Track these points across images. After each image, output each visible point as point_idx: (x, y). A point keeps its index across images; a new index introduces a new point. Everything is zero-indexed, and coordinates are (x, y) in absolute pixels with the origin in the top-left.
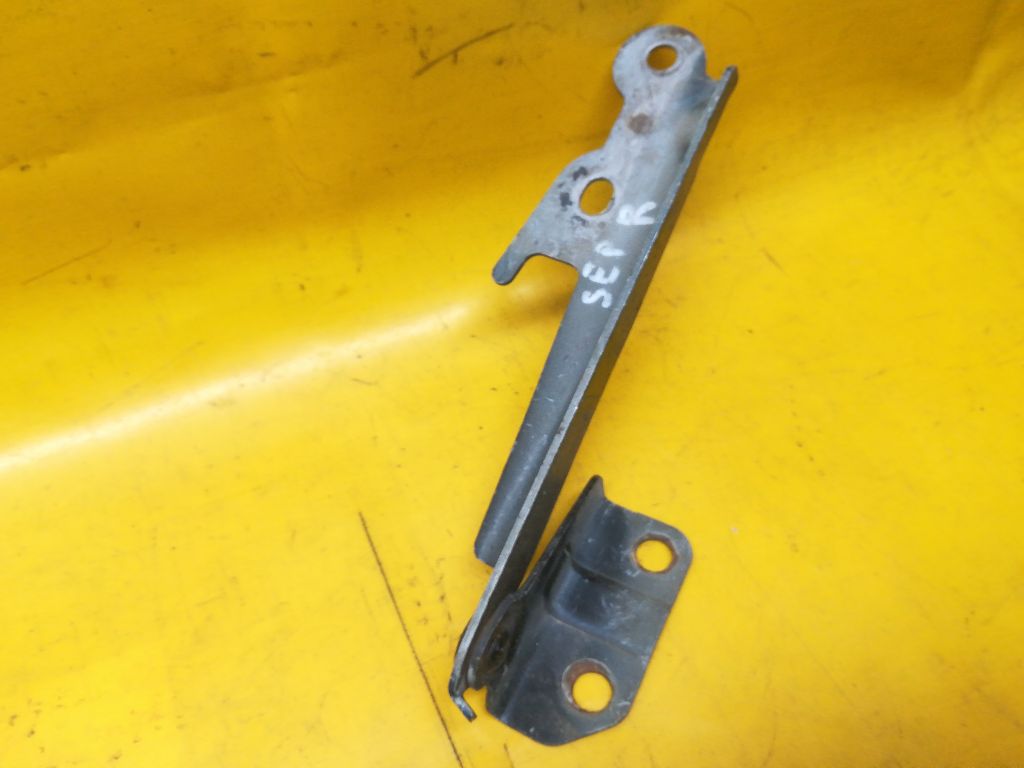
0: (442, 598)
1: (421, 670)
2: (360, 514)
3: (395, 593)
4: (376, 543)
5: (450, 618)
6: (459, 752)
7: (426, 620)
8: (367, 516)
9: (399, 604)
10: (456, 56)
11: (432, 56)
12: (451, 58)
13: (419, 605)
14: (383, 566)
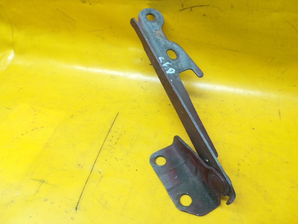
0: (118, 139)
1: (101, 149)
2: (118, 113)
3: (110, 131)
4: (116, 120)
5: (116, 144)
6: (93, 170)
7: (111, 141)
8: (119, 114)
9: (109, 134)
10: (191, 9)
11: (185, 7)
12: (190, 9)
13: (113, 137)
14: (113, 125)
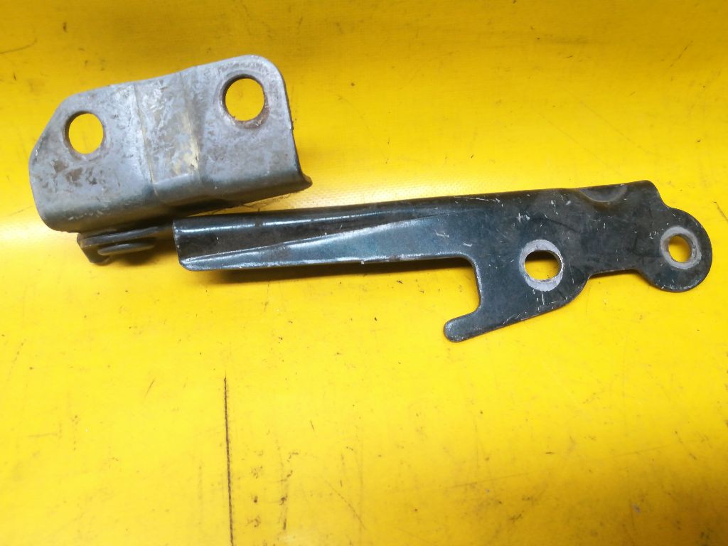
3: (234, 480)
4: (230, 418)
5: (285, 526)
8: (229, 384)
13: (256, 501)
14: (230, 445)
